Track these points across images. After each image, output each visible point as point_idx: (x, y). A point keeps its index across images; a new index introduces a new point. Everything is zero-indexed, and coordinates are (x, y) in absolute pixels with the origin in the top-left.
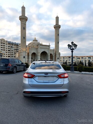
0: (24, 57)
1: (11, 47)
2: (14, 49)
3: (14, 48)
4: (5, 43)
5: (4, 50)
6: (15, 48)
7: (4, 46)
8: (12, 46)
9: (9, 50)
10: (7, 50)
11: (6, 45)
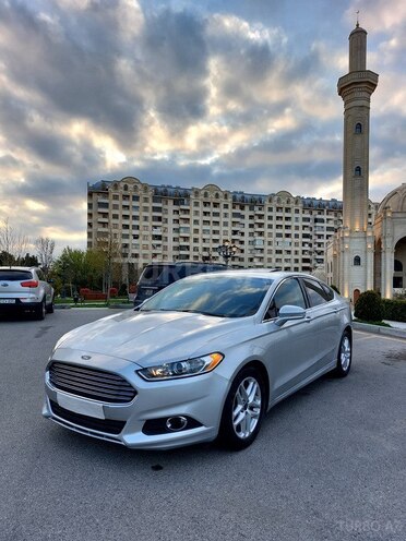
0: (357, 261)
1: (316, 221)
2: (329, 229)
3: (325, 225)
4: (290, 206)
5: (288, 236)
6: (331, 224)
7: (287, 219)
8: (319, 217)
9: (305, 236)
10: (300, 236)
11: (297, 215)
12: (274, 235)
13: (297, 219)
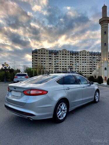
0: (106, 69)
2: (97, 60)
4: (86, 54)
5: (85, 62)
7: (85, 58)
8: (94, 57)
10: (89, 62)
11: (88, 57)
12: (82, 62)
13: (88, 58)
